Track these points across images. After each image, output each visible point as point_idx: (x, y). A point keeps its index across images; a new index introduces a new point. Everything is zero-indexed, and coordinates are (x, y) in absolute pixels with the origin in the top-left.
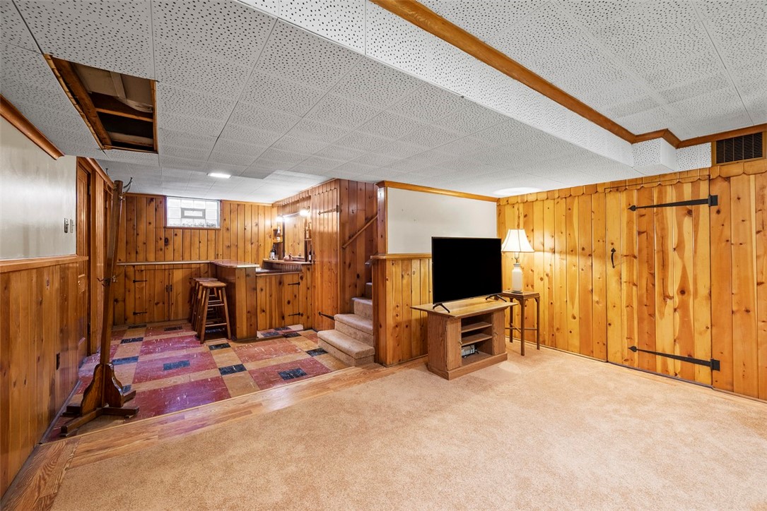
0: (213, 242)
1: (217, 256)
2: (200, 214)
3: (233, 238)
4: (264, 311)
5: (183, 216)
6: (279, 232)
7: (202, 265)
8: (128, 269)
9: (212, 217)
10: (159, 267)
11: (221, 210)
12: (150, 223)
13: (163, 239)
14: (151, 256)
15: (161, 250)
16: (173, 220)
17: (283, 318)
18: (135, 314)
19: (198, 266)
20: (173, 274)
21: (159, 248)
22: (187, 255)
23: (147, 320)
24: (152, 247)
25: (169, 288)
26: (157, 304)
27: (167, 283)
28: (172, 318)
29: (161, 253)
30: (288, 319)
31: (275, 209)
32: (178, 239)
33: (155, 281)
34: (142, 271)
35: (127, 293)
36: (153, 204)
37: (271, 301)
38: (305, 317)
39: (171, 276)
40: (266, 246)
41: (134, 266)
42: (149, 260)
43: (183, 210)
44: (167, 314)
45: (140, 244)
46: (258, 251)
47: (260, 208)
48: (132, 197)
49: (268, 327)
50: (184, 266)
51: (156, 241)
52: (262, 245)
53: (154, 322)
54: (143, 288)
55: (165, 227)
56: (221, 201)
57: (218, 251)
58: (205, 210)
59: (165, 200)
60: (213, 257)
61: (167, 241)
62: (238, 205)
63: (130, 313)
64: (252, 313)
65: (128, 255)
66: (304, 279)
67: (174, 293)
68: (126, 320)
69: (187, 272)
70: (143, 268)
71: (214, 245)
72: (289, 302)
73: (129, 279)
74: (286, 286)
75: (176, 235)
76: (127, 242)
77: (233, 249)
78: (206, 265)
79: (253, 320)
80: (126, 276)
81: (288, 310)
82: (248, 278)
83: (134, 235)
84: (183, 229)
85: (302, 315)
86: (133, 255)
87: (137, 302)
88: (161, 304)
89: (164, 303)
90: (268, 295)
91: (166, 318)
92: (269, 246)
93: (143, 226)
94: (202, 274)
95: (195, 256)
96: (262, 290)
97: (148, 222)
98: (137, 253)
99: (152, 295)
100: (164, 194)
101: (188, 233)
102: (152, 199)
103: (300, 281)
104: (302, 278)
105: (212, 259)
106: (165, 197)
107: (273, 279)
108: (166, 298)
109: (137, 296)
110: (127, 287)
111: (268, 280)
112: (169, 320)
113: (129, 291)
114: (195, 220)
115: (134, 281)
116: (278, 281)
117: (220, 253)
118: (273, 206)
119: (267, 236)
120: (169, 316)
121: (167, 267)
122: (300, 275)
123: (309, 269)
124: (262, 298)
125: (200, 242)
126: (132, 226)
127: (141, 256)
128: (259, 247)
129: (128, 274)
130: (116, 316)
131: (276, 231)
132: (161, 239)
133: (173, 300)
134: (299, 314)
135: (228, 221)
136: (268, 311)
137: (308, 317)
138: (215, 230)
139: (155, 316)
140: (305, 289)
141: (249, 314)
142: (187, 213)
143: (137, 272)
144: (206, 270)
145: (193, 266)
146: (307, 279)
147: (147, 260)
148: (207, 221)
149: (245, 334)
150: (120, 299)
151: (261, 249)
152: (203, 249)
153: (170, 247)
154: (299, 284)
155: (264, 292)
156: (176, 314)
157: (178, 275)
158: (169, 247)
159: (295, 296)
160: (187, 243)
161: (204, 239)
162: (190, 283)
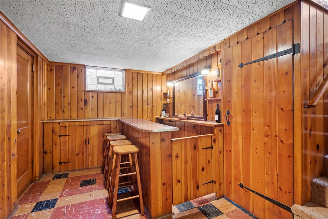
0: (120, 103)
1: (123, 114)
2: (110, 81)
3: (135, 100)
4: (179, 181)
5: (98, 83)
6: (168, 95)
7: (112, 122)
8: (54, 126)
9: (119, 85)
10: (79, 124)
11: (126, 77)
12: (73, 88)
13: (83, 100)
14: (74, 115)
15: (82, 109)
16: (91, 85)
17: (198, 187)
18: (60, 163)
19: (109, 123)
20: (90, 129)
21: (80, 108)
22: (101, 113)
23: (70, 169)
24: (74, 106)
25: (87, 142)
26: (78, 154)
27: (85, 137)
28: (89, 167)
29: (81, 111)
30: (202, 189)
31: (164, 77)
32: (94, 101)
33: (76, 135)
34: (66, 127)
35: (54, 146)
36: (76, 71)
37: (186, 170)
38: (217, 184)
39: (88, 131)
40: (158, 106)
41: (59, 123)
42: (72, 117)
43: (98, 78)
44: (85, 163)
45: (66, 104)
46: (152, 110)
47: (154, 76)
48: (59, 66)
49: (183, 200)
50: (99, 123)
51: (78, 102)
52: (155, 105)
53: (75, 171)
54: (66, 141)
55: (84, 91)
56: (126, 70)
57: (123, 110)
58: (114, 78)
59: (85, 69)
60: (120, 115)
61: (86, 102)
62: (138, 73)
63: (56, 163)
64: (168, 185)
65: (57, 113)
66: (217, 142)
67: (90, 146)
68: (53, 168)
69: (101, 127)
70: (67, 124)
71: (121, 106)
72: (203, 169)
73: (55, 134)
74: (200, 150)
75: (93, 97)
76: (55, 103)
77: (135, 108)
78: (115, 122)
79: (168, 192)
80: (53, 131)
81: (203, 178)
82: (163, 143)
83: (61, 97)
84: (98, 92)
85: (215, 183)
86: (61, 113)
87: (62, 153)
88: (80, 155)
89: (83, 154)
90: (183, 163)
91: (85, 167)
92: (160, 106)
93: (68, 90)
94: (112, 129)
95: (106, 114)
96: (177, 157)
97: (72, 86)
98: (63, 111)
99: (74, 147)
100: (83, 64)
101: (101, 95)
102: (75, 68)
103: (213, 144)
104: (214, 141)
105: (119, 117)
106: (84, 66)
107: (189, 143)
108: (85, 149)
109: (62, 149)
110: (54, 140)
111: (183, 145)
112: (87, 168)
113: (56, 144)
114: (107, 86)
115: (60, 136)
116: (193, 145)
117: (125, 111)
118: (163, 74)
119: (159, 98)
120: (87, 165)
121: (85, 124)
122: (213, 138)
123: (221, 131)
124: (178, 165)
125: (110, 103)
126: (59, 90)
127: (66, 115)
128: (153, 106)
129: (55, 129)
130: (46, 165)
131: (165, 95)
132: (81, 100)
133: (90, 152)
134: (213, 182)
135: (130, 86)
136: (183, 182)
137: (220, 185)
138: (122, 93)
139: (77, 165)
140: (218, 152)
141: (164, 187)
142: (101, 81)
143: (62, 128)
144: (115, 126)
145: (105, 123)
146: (219, 142)
147: (71, 118)
148: (115, 87)
149: (160, 210)
150: (48, 151)
151: (155, 108)
152: (113, 109)
153: (89, 107)
154: (212, 147)
155: (179, 159)
156: (93, 163)
157: (94, 131)
158: (87, 107)
159: (209, 162)
160: (101, 104)
161: (113, 101)
162: (103, 137)
